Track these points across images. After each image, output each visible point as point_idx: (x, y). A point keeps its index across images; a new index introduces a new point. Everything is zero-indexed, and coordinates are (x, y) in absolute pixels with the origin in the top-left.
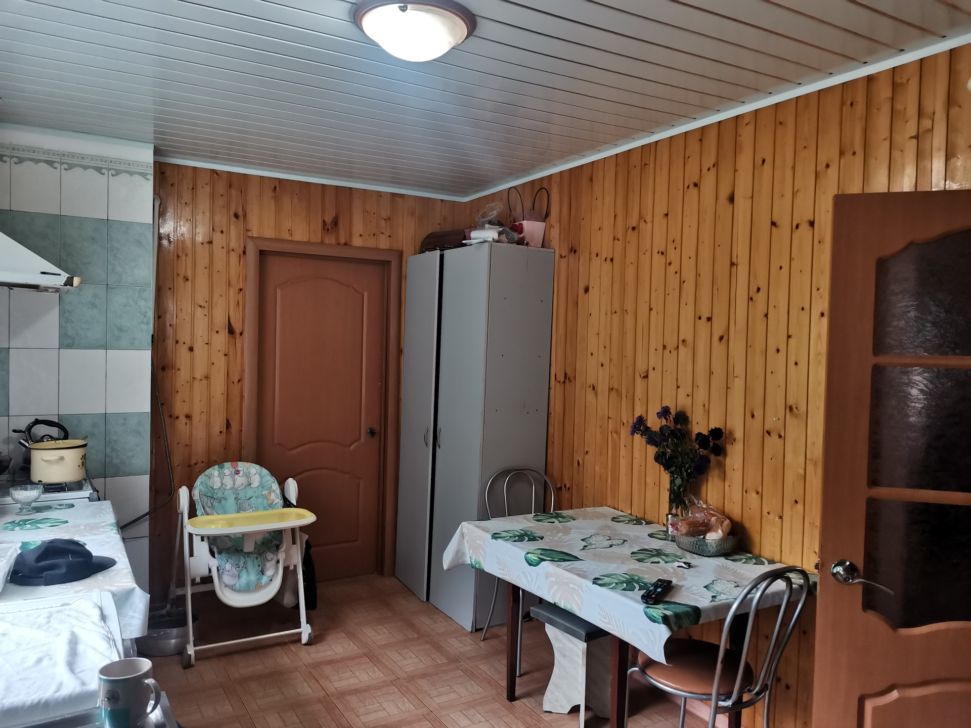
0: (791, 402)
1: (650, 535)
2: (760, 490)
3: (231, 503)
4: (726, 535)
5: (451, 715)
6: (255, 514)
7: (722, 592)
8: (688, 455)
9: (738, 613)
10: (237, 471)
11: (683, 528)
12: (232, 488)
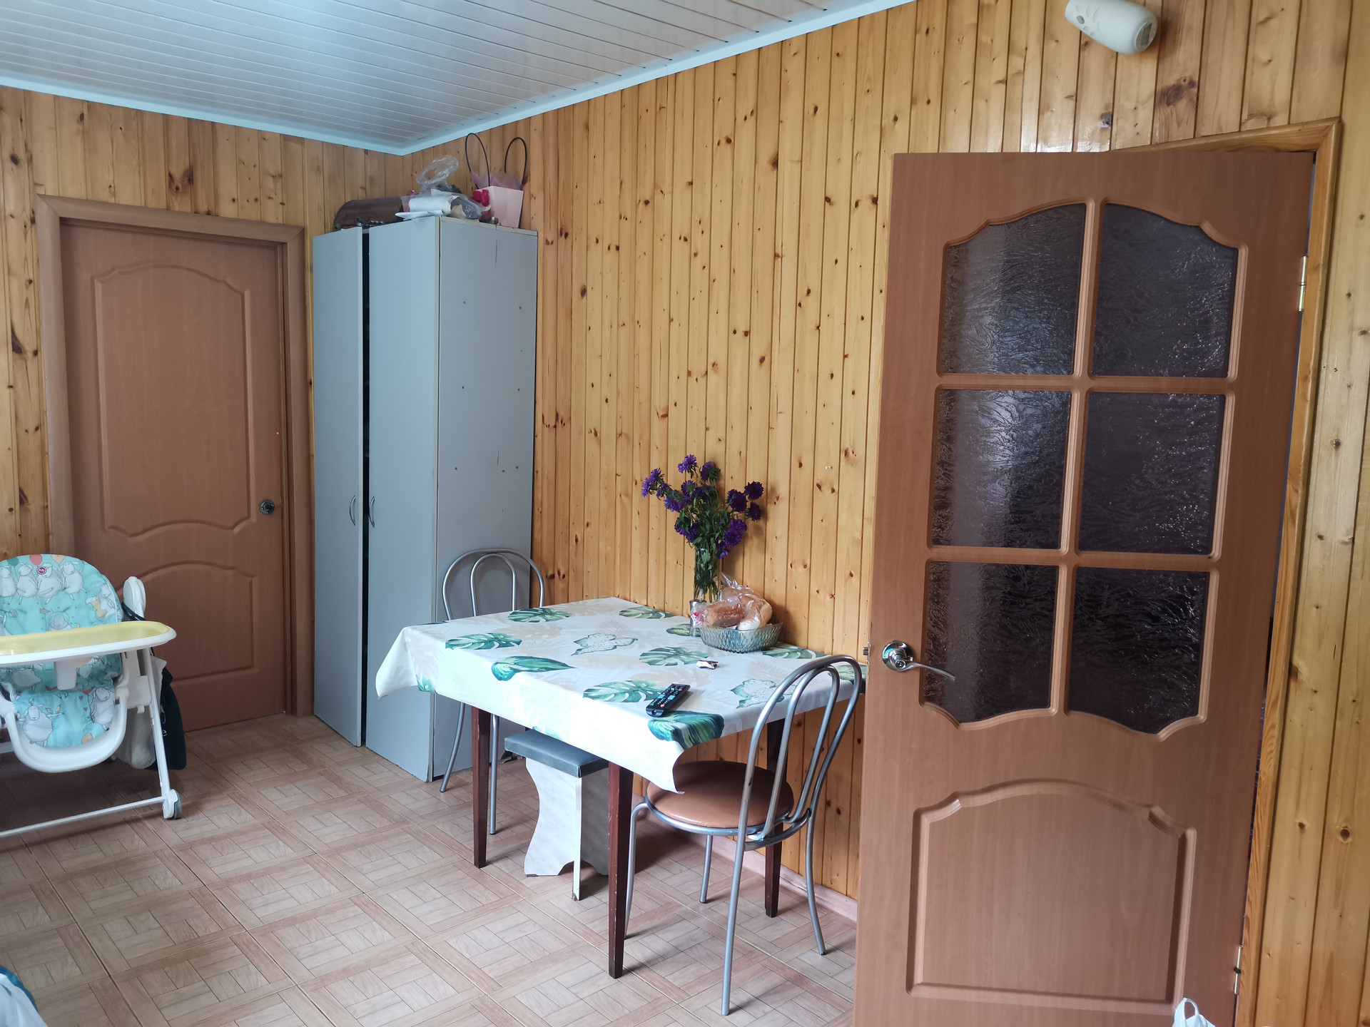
0: (846, 444)
1: (669, 631)
2: (808, 562)
3: (34, 615)
4: (765, 623)
5: (392, 895)
6: (77, 631)
7: (754, 694)
8: (718, 520)
9: (771, 720)
10: (41, 568)
11: (711, 618)
12: (35, 595)
